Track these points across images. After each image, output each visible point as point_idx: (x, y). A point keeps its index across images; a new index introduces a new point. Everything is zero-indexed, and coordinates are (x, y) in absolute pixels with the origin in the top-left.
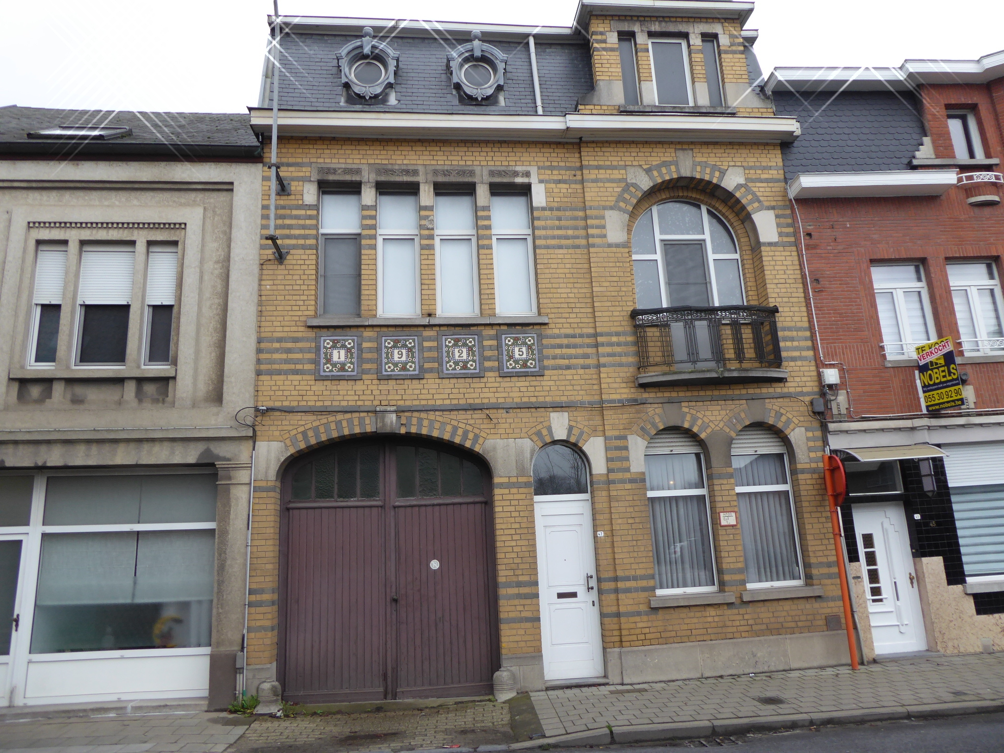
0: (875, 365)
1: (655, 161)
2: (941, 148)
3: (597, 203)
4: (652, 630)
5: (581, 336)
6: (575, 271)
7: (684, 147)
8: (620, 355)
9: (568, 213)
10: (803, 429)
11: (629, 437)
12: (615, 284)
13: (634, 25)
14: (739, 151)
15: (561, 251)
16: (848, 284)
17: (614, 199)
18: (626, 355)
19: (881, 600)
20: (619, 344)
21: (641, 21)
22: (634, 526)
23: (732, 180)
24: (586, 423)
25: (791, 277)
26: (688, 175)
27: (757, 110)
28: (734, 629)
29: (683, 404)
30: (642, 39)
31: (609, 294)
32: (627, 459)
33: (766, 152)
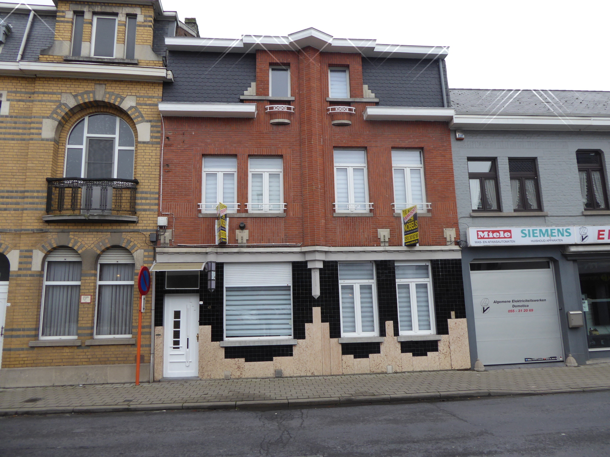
0: (193, 216)
1: (81, 90)
2: (261, 89)
3: (39, 114)
4: (29, 359)
5: (17, 192)
6: (19, 154)
7: (101, 82)
8: (37, 204)
9: (22, 120)
10: (143, 250)
11: (34, 251)
12: (42, 162)
13: (85, 7)
14: (136, 86)
15: (13, 142)
16: (187, 168)
17: (50, 112)
18: (41, 204)
19: (178, 348)
20: (37, 197)
21: (89, 5)
22: (28, 301)
23: (127, 104)
24: (11, 242)
25: (153, 162)
26: (100, 99)
27: (152, 62)
28: (79, 360)
29: (71, 233)
30: (87, 16)
31: (37, 168)
32: (31, 263)
33: (153, 87)
